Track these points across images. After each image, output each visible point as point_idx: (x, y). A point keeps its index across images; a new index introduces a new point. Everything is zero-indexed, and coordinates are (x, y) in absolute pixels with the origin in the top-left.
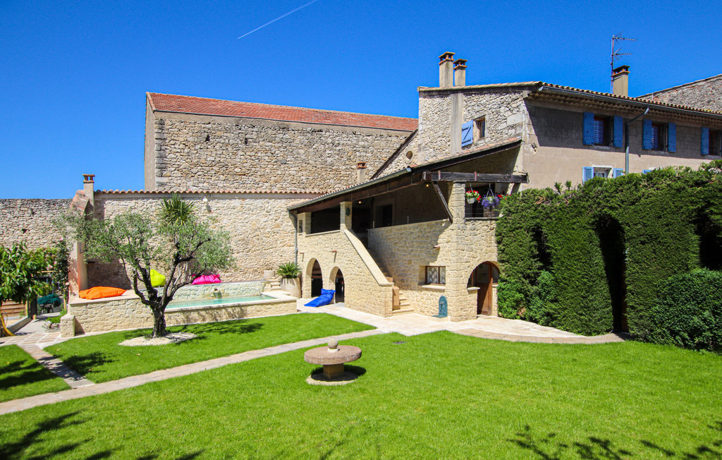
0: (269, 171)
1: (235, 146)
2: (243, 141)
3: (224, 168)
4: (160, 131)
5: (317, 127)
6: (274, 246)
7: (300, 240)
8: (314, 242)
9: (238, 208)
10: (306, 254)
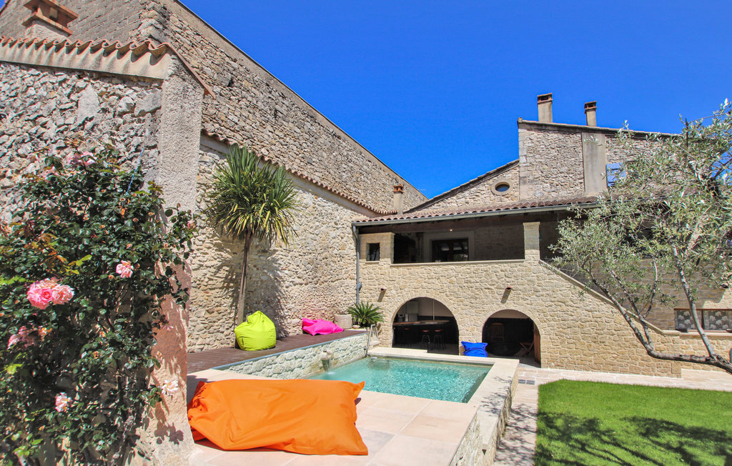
0: (296, 167)
1: (264, 114)
2: (273, 112)
4: (161, 27)
5: (339, 133)
6: (340, 277)
7: (371, 270)
8: (426, 275)
9: (311, 208)
10: (394, 292)
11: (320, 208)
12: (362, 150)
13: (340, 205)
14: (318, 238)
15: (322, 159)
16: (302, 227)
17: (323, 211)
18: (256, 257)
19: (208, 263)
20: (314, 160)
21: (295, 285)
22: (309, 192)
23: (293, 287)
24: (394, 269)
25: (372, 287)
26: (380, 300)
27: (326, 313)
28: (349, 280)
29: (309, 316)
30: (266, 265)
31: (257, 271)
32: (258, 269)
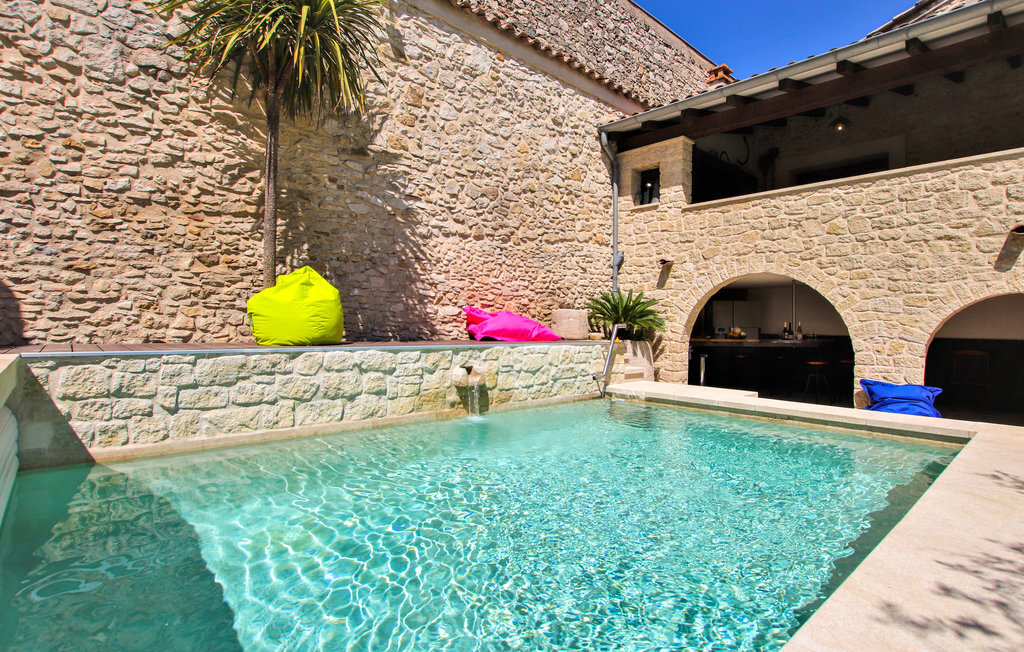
6: (569, 235)
7: (642, 225)
8: (765, 220)
9: (485, 79)
10: (690, 266)
11: (511, 83)
12: (650, 22)
13: (566, 85)
14: (507, 145)
15: (558, 31)
16: (463, 115)
17: (521, 91)
18: (335, 161)
19: (197, 156)
20: (538, 31)
21: (447, 235)
22: (479, 43)
23: (442, 239)
24: (691, 215)
25: (644, 260)
26: (661, 285)
27: (532, 305)
28: (592, 247)
29: (484, 306)
30: (364, 181)
31: (341, 193)
32: (341, 187)
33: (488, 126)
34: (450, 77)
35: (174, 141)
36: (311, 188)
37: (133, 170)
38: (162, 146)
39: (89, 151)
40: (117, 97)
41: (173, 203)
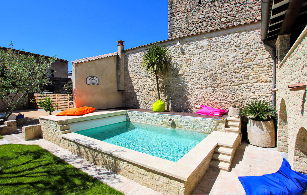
3: (212, 21)
6: (245, 82)
9: (207, 47)
11: (215, 44)
14: (215, 61)
18: (173, 79)
21: (197, 89)
22: (204, 39)
28: (260, 83)
30: (178, 81)
31: (174, 84)
32: (174, 83)
33: (208, 59)
34: (196, 52)
35: (153, 82)
36: (169, 84)
37: (149, 87)
38: (151, 83)
39: (146, 86)
40: (147, 78)
41: (153, 90)
